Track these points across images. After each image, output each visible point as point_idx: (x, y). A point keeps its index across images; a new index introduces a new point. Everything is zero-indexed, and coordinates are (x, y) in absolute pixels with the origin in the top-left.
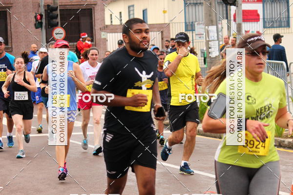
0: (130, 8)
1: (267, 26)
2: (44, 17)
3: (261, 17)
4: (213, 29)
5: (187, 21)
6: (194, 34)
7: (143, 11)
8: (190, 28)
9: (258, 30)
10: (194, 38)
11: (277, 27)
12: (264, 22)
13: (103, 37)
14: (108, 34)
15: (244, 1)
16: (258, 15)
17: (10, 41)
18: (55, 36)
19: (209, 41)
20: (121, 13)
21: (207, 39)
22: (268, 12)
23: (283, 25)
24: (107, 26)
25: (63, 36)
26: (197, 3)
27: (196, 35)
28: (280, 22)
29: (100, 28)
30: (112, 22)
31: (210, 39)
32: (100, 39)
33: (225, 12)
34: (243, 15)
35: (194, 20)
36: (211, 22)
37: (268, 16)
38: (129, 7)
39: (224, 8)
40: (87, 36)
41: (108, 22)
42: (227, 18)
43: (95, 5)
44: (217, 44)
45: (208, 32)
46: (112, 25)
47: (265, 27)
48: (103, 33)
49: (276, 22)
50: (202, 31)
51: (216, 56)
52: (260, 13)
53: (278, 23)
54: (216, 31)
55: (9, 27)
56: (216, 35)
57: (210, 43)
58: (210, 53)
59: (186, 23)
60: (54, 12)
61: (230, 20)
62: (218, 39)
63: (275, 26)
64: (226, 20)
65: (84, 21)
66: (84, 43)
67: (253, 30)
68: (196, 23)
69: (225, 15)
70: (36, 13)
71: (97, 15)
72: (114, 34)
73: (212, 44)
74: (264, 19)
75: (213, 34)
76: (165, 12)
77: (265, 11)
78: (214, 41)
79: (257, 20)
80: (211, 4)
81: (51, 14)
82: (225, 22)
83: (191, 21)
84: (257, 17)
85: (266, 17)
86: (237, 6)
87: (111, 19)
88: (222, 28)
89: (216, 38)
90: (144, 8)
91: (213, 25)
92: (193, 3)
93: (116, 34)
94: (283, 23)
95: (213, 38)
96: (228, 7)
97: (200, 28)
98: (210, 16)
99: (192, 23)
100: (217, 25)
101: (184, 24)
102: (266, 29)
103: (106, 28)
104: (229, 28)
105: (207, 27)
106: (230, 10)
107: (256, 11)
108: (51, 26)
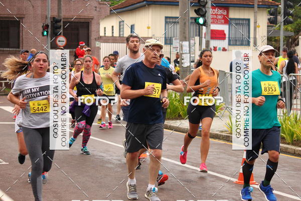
0: (121, 24)
1: (232, 43)
2: (50, 27)
3: (227, 36)
4: (186, 44)
5: (167, 36)
6: (172, 48)
7: (131, 26)
8: (169, 42)
9: (224, 47)
10: (172, 51)
11: (239, 45)
12: (229, 41)
13: (97, 46)
14: (102, 44)
15: (213, 23)
16: (225, 35)
17: (21, 45)
18: (58, 43)
19: (182, 54)
20: (113, 27)
21: (181, 52)
22: (233, 32)
23: (244, 44)
24: (101, 37)
25: (64, 43)
26: (175, 22)
27: (173, 48)
28: (242, 41)
29: (95, 39)
30: (105, 34)
31: (183, 52)
32: (95, 47)
33: (198, 30)
34: (211, 34)
35: (173, 36)
36: (184, 38)
37: (232, 36)
38: (120, 22)
39: (197, 28)
40: (84, 44)
41: (102, 34)
42: (199, 36)
43: (92, 19)
44: (189, 57)
45: (182, 46)
46: (105, 36)
47: (229, 44)
48: (97, 43)
49: (239, 41)
50: (178, 45)
51: (188, 66)
52: (227, 32)
53: (240, 42)
54: (188, 46)
55: (21, 34)
56: (188, 49)
57: (183, 55)
58: (182, 63)
59: (165, 38)
60: (58, 24)
61: (202, 37)
62: (190, 53)
63: (238, 44)
64: (198, 38)
65: (82, 32)
66: (82, 50)
67: (220, 46)
68: (174, 38)
69: (198, 33)
70: (44, 24)
71: (93, 28)
72: (106, 44)
73: (185, 56)
74: (229, 38)
75: (186, 48)
76: (148, 28)
77: (231, 32)
78: (186, 53)
79: (224, 38)
80: (185, 24)
81: (55, 25)
82: (197, 39)
83: (170, 36)
84: (223, 36)
85: (231, 36)
86: (207, 27)
87: (105, 31)
88: (195, 43)
89: (188, 52)
90: (132, 24)
91: (186, 41)
92: (173, 22)
93: (108, 44)
94: (244, 42)
95: (185, 51)
96: (201, 27)
97: (176, 43)
98: (184, 33)
99: (171, 38)
100: (189, 41)
101: (164, 39)
102: (230, 46)
103: (100, 39)
104: (200, 44)
105: (181, 42)
106: (202, 29)
107: (223, 31)
108: (55, 35)
